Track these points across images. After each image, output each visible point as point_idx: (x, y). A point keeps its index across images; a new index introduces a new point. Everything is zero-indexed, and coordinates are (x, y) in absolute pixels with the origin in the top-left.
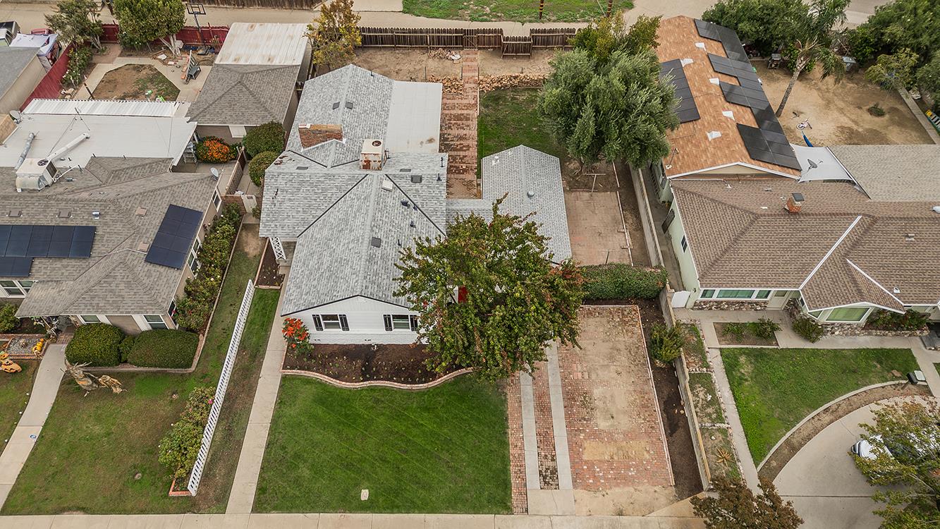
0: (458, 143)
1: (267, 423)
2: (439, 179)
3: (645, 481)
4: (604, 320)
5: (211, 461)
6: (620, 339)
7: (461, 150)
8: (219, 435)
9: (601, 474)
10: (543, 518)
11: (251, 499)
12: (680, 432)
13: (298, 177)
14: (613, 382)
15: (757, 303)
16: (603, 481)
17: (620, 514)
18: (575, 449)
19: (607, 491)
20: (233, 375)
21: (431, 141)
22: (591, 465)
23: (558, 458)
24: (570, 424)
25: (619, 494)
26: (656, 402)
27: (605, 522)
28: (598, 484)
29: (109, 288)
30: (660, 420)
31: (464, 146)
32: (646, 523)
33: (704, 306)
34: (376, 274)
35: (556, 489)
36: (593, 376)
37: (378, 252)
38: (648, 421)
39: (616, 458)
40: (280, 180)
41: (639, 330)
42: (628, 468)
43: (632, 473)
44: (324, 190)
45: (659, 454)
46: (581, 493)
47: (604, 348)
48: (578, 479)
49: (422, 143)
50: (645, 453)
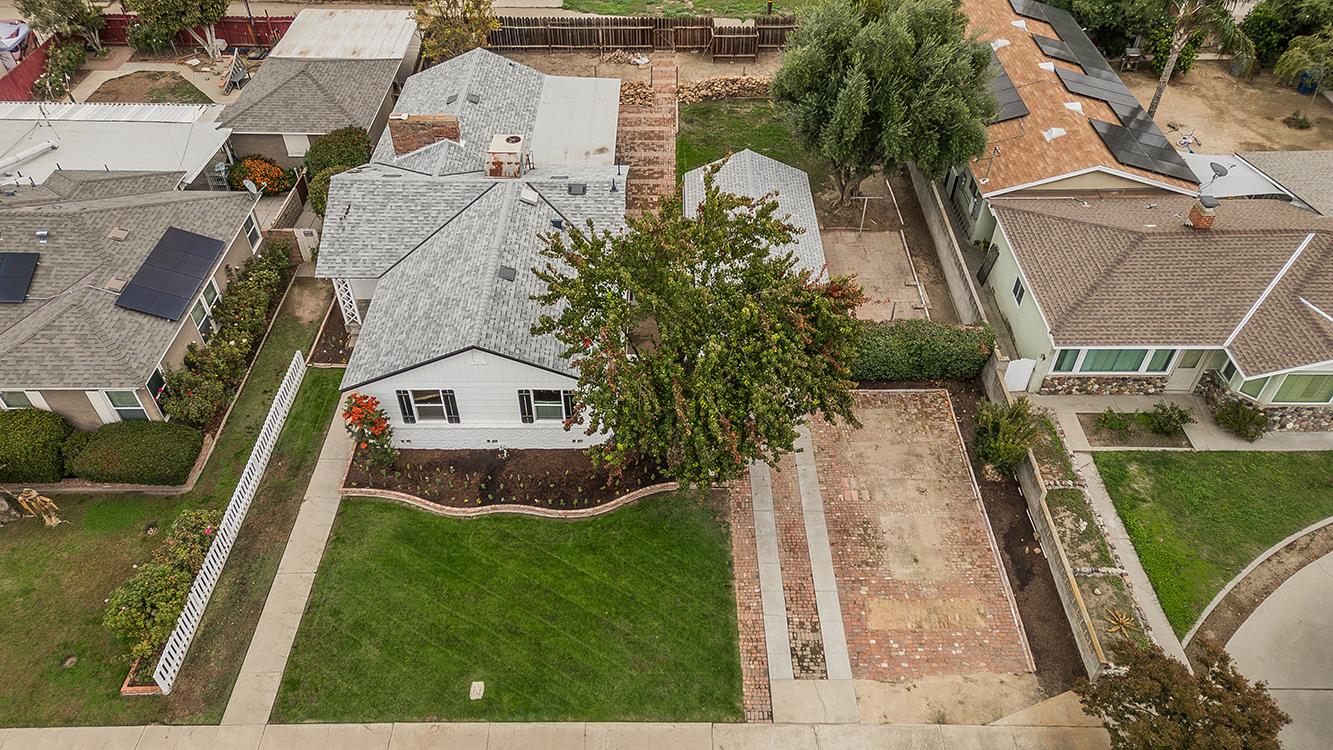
0: (646, 168)
1: (310, 572)
2: (614, 189)
3: (982, 664)
4: (892, 412)
5: (203, 635)
6: (921, 439)
7: (650, 177)
8: (223, 592)
9: (902, 653)
10: (802, 728)
11: (270, 700)
12: (1037, 583)
13: (384, 186)
14: (914, 505)
15: (1149, 380)
16: (905, 665)
17: (941, 720)
18: (852, 613)
19: (915, 682)
20: (257, 496)
21: (602, 150)
22: (883, 637)
23: (823, 627)
24: (841, 571)
25: (937, 687)
26: (991, 536)
27: (913, 735)
28: (898, 669)
29: (49, 345)
30: (999, 563)
31: (655, 173)
32: (990, 736)
33: (1060, 388)
34: (506, 319)
35: (822, 678)
36: (879, 497)
37: (511, 287)
38: (979, 566)
39: (926, 627)
40: (353, 191)
41: (951, 425)
42: (950, 642)
43: (957, 650)
44: (426, 206)
45: (1003, 619)
46: (867, 685)
47: (895, 453)
48: (860, 661)
49: (587, 153)
50: (978, 618)
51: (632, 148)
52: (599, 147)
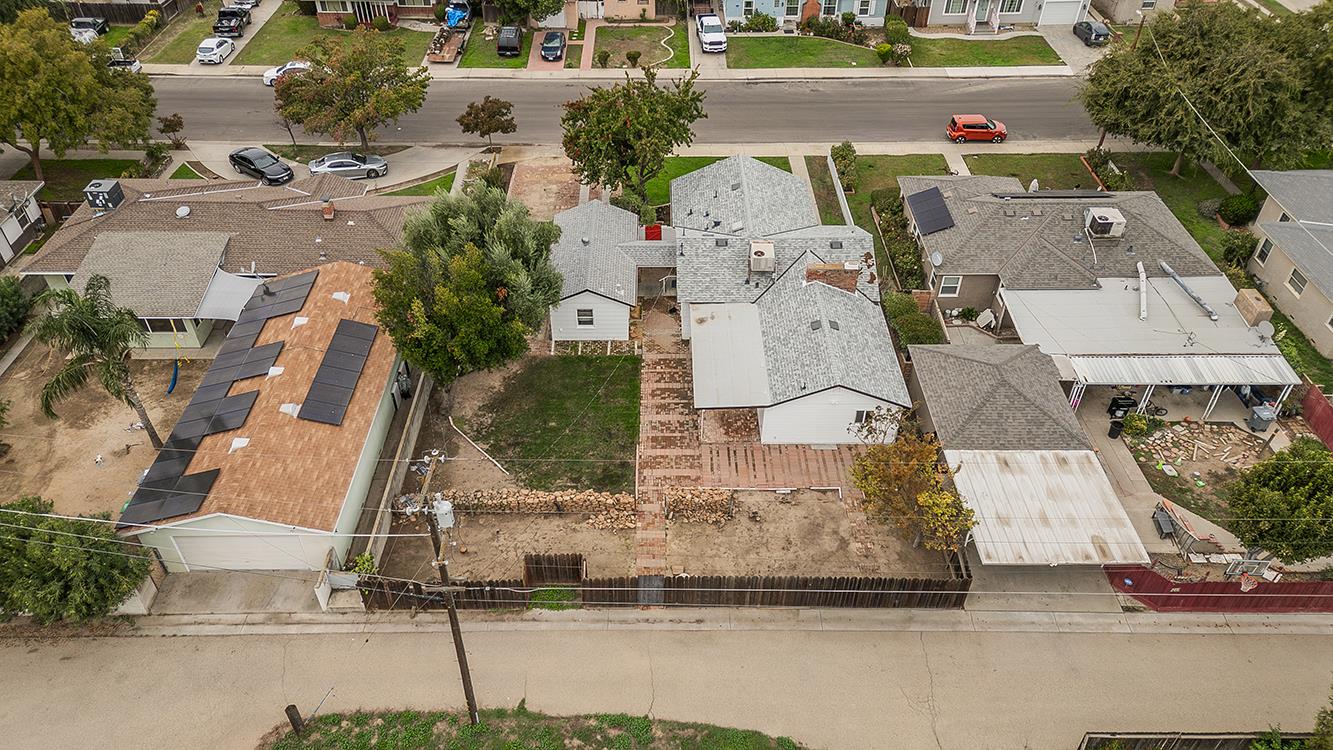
21: (701, 321)
37: (732, 183)
49: (713, 318)
51: (682, 425)
52: (705, 325)
